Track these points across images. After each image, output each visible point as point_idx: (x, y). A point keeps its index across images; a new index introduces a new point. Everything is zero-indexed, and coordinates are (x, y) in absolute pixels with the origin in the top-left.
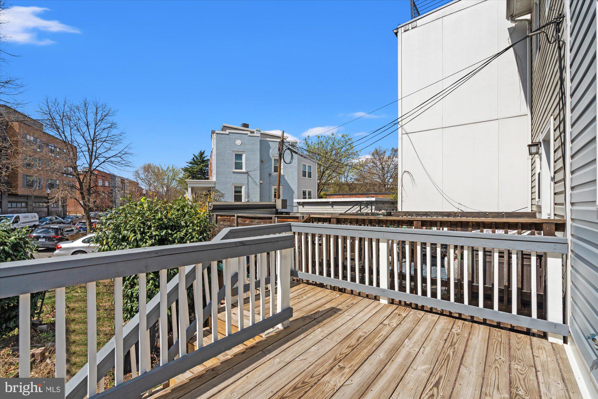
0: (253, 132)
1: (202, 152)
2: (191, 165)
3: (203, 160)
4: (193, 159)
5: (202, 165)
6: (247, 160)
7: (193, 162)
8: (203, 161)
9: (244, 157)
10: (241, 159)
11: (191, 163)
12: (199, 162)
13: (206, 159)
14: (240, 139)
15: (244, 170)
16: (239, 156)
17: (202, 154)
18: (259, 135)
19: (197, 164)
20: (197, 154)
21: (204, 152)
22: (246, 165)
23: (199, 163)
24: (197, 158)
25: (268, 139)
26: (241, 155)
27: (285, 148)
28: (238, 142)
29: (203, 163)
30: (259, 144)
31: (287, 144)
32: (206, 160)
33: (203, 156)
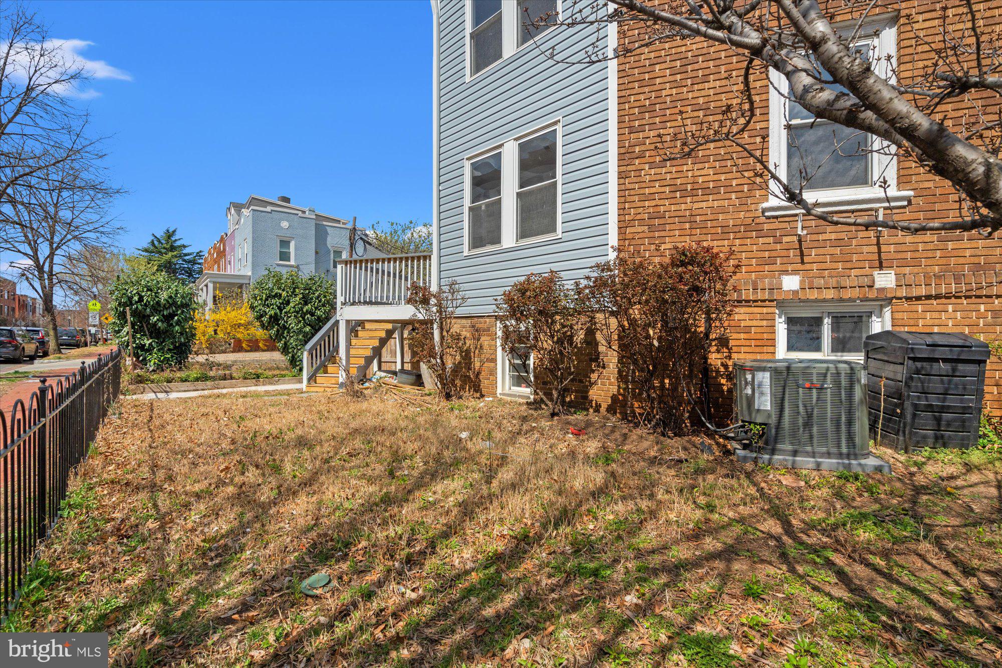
0: (304, 212)
1: (171, 231)
2: (146, 254)
3: (172, 246)
4: (153, 242)
5: (170, 254)
6: (296, 249)
7: (152, 248)
8: (173, 248)
9: (292, 244)
10: (289, 248)
11: (146, 250)
12: (164, 248)
13: (178, 243)
14: (287, 221)
15: (292, 262)
16: (285, 243)
17: (170, 235)
18: (314, 217)
19: (161, 253)
20: (160, 234)
21: (174, 231)
22: (296, 255)
23: (163, 251)
24: (159, 241)
25: (325, 223)
26: (289, 242)
27: (357, 237)
28: (285, 224)
29: (171, 251)
30: (313, 228)
31: (359, 233)
32: (179, 247)
33: (173, 239)
